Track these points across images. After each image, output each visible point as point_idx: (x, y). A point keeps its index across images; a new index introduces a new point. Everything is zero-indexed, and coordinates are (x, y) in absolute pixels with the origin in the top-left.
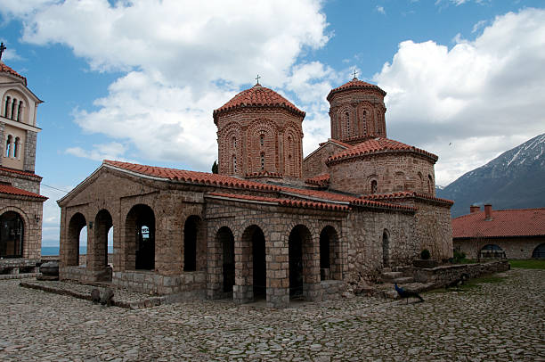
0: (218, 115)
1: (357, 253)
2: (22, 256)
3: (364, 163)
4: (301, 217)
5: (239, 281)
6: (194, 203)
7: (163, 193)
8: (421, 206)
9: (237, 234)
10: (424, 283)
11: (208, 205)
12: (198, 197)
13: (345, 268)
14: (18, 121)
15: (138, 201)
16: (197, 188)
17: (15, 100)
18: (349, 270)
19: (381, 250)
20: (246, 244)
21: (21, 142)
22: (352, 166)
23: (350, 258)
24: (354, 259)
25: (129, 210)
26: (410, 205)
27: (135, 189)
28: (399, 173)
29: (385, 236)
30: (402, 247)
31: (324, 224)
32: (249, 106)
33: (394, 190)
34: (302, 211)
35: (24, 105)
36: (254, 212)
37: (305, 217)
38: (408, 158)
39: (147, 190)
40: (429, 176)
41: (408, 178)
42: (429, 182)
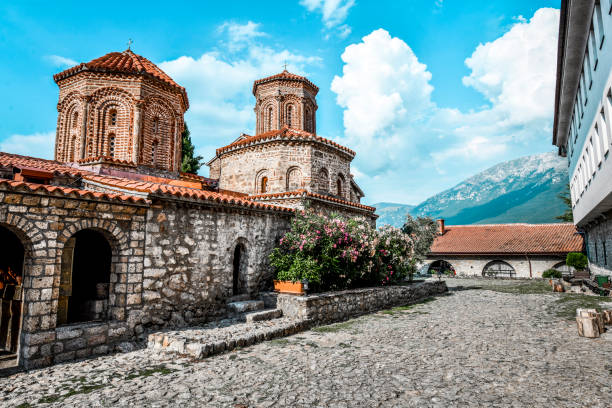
0: (61, 78)
1: (169, 274)
3: (254, 155)
8: (319, 210)
13: (132, 299)
22: (242, 159)
23: (148, 282)
24: (160, 284)
28: (294, 168)
29: (240, 249)
38: (308, 148)
40: (340, 175)
41: (305, 174)
42: (339, 182)
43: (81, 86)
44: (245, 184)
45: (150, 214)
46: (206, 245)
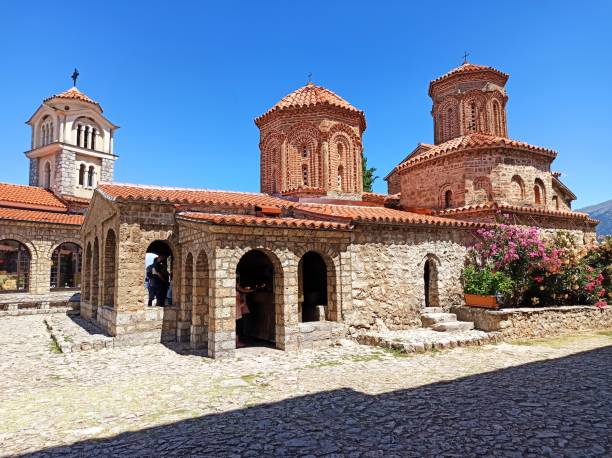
3: (436, 168)
5: (195, 319)
6: (160, 226)
9: (195, 261)
11: (180, 228)
12: (165, 218)
13: (346, 306)
14: (93, 149)
15: (109, 226)
18: (354, 307)
21: (96, 170)
22: (423, 173)
24: (364, 294)
25: (106, 235)
27: (107, 212)
28: (481, 179)
29: (429, 265)
31: (308, 248)
32: (286, 110)
33: (473, 201)
35: (98, 133)
38: (495, 156)
39: (112, 213)
40: (538, 180)
42: (536, 189)
43: (277, 125)
44: (428, 200)
45: (353, 237)
46: (400, 260)
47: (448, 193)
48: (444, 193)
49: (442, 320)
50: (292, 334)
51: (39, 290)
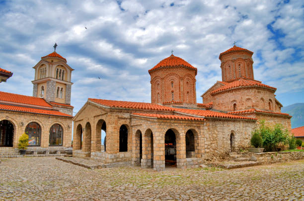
0: (151, 72)
1: (211, 144)
2: (62, 145)
3: (229, 94)
4: (173, 125)
5: (144, 157)
6: (124, 118)
7: (109, 114)
8: (261, 117)
9: (143, 133)
10: (255, 161)
11: (132, 119)
12: (127, 115)
13: (203, 152)
14: (63, 80)
15: (100, 118)
16: (126, 111)
17: (61, 70)
18: (205, 152)
19: (229, 142)
20: (147, 138)
21: (64, 90)
22: (223, 96)
23: (206, 146)
24: (209, 147)
25: (97, 122)
26: (253, 117)
27: (99, 112)
28: (249, 99)
29: (232, 135)
30: (246, 141)
31: (189, 128)
32: (164, 68)
33: (246, 108)
34: (172, 121)
35: (65, 72)
36: (149, 122)
37: (175, 124)
38: (254, 90)
39: (104, 112)
40: (270, 100)
41: (254, 102)
42: (269, 103)
43: (160, 74)
44: (226, 107)
45: (205, 124)
46: (221, 133)
47: (235, 105)
48: (233, 105)
49: (238, 157)
50: (184, 162)
51: (45, 145)
